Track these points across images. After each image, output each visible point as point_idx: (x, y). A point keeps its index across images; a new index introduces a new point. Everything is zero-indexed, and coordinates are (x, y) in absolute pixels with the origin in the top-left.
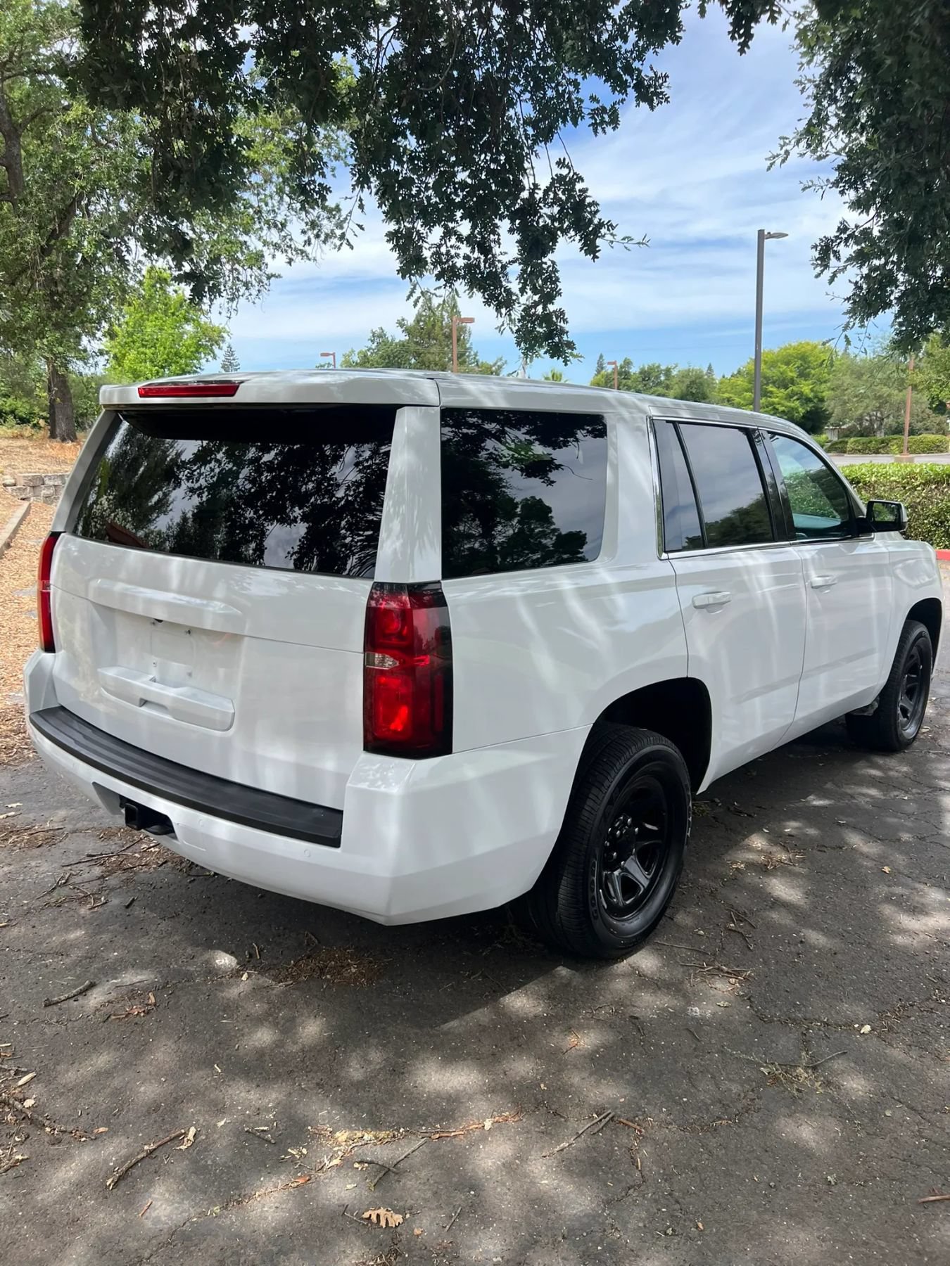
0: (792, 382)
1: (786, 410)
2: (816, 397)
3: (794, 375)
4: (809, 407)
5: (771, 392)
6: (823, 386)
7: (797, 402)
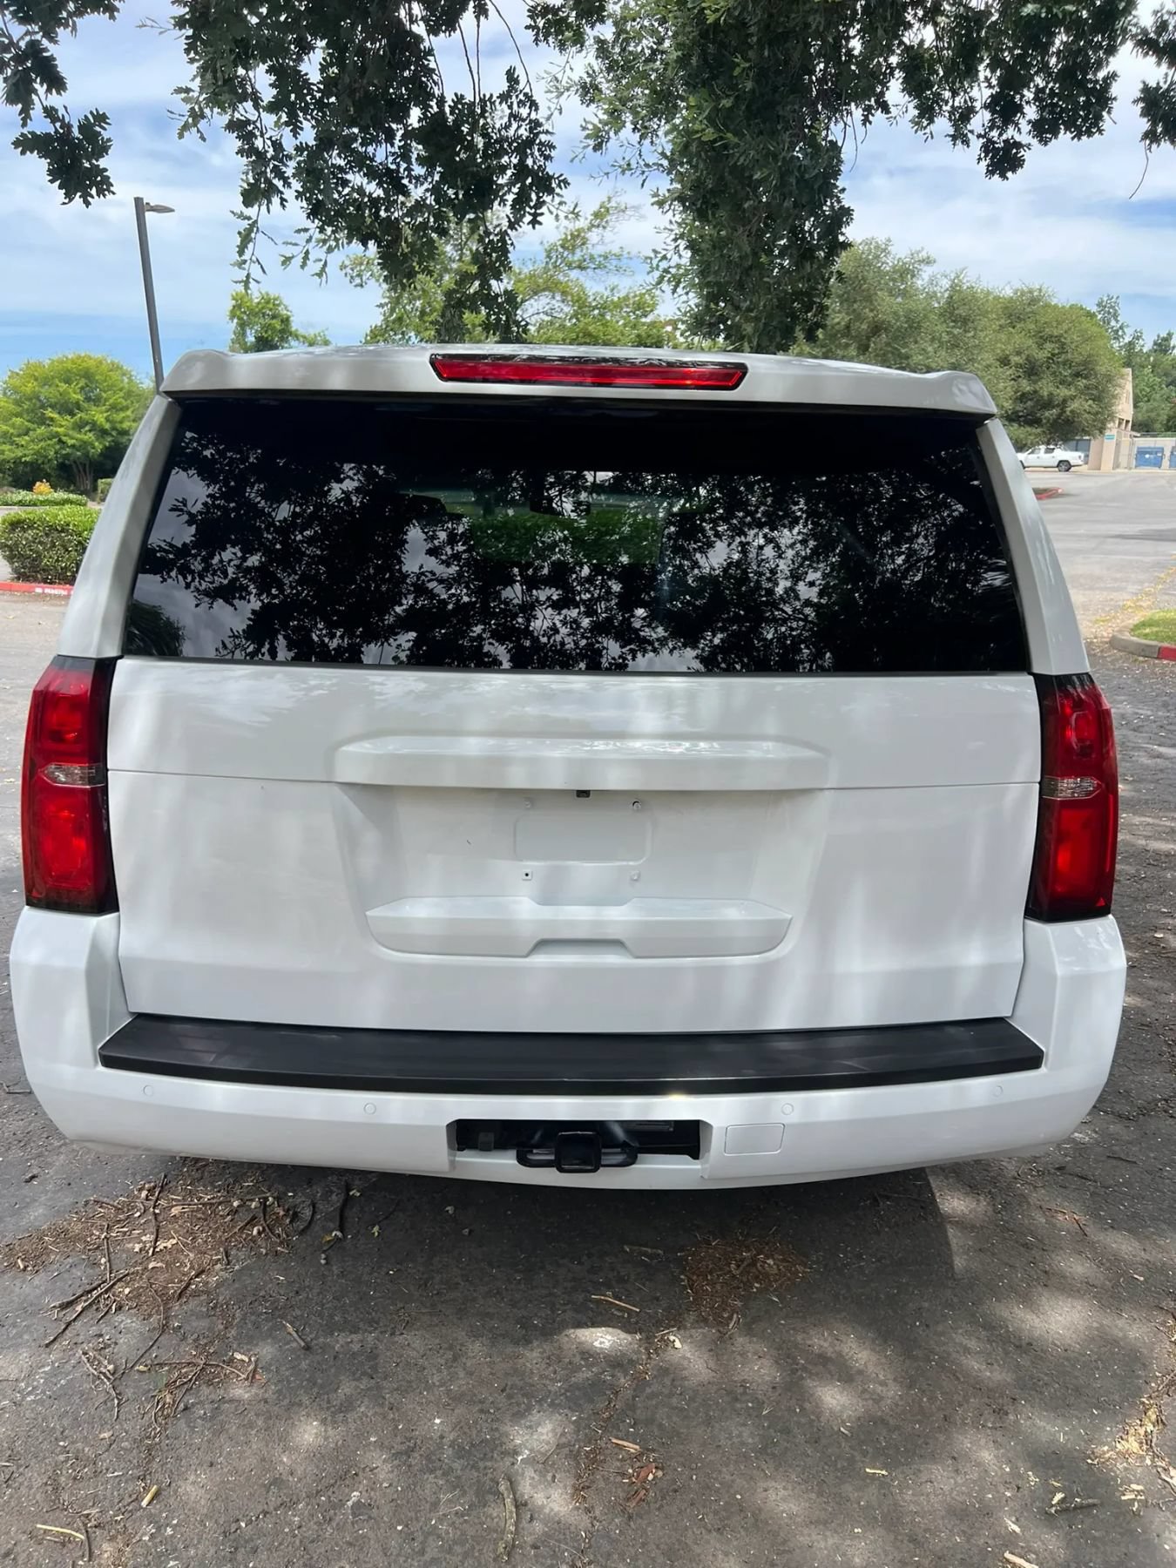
0: (78, 406)
1: (77, 444)
2: (114, 429)
3: (80, 397)
4: (108, 441)
5: (52, 419)
6: (122, 415)
7: (91, 435)
